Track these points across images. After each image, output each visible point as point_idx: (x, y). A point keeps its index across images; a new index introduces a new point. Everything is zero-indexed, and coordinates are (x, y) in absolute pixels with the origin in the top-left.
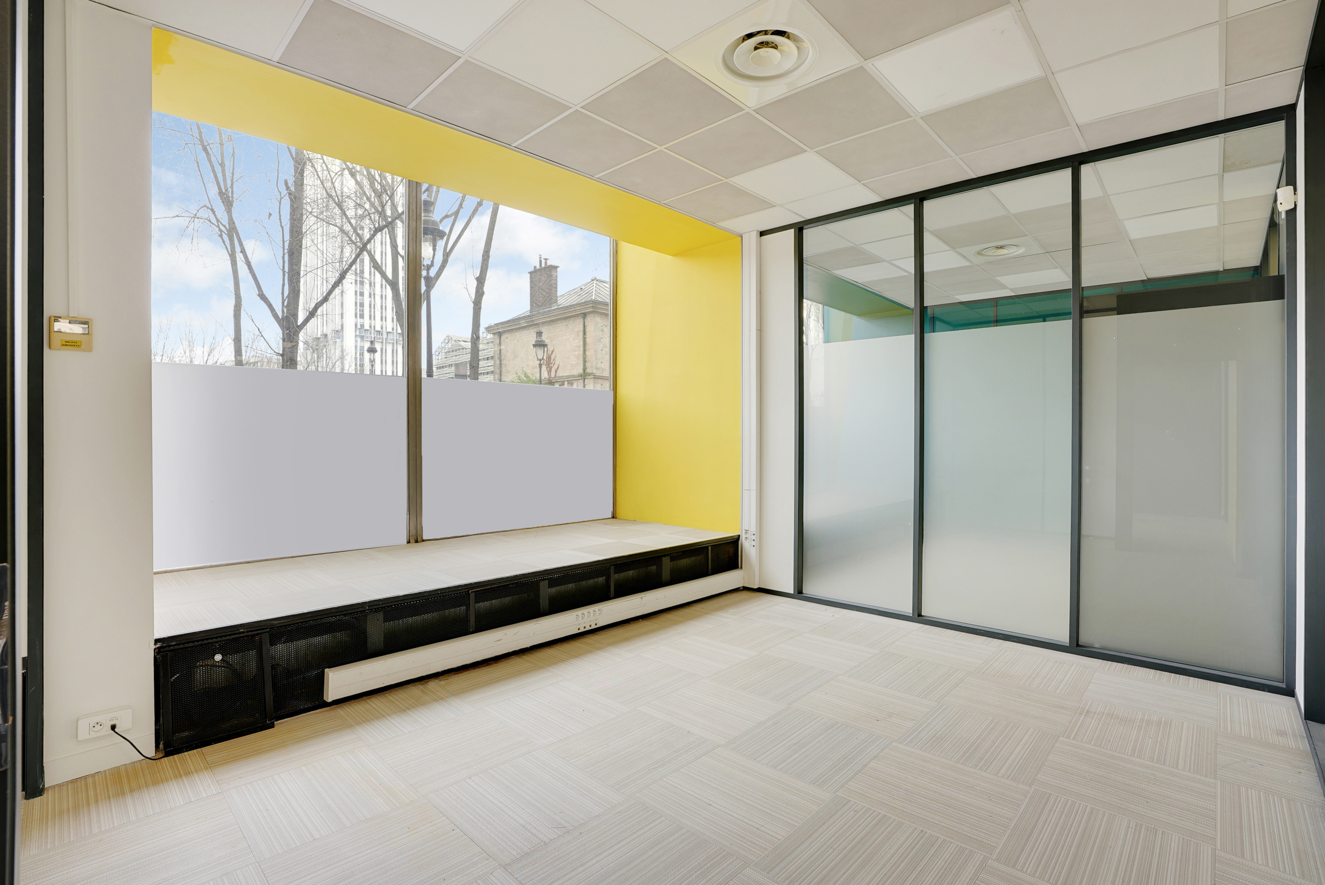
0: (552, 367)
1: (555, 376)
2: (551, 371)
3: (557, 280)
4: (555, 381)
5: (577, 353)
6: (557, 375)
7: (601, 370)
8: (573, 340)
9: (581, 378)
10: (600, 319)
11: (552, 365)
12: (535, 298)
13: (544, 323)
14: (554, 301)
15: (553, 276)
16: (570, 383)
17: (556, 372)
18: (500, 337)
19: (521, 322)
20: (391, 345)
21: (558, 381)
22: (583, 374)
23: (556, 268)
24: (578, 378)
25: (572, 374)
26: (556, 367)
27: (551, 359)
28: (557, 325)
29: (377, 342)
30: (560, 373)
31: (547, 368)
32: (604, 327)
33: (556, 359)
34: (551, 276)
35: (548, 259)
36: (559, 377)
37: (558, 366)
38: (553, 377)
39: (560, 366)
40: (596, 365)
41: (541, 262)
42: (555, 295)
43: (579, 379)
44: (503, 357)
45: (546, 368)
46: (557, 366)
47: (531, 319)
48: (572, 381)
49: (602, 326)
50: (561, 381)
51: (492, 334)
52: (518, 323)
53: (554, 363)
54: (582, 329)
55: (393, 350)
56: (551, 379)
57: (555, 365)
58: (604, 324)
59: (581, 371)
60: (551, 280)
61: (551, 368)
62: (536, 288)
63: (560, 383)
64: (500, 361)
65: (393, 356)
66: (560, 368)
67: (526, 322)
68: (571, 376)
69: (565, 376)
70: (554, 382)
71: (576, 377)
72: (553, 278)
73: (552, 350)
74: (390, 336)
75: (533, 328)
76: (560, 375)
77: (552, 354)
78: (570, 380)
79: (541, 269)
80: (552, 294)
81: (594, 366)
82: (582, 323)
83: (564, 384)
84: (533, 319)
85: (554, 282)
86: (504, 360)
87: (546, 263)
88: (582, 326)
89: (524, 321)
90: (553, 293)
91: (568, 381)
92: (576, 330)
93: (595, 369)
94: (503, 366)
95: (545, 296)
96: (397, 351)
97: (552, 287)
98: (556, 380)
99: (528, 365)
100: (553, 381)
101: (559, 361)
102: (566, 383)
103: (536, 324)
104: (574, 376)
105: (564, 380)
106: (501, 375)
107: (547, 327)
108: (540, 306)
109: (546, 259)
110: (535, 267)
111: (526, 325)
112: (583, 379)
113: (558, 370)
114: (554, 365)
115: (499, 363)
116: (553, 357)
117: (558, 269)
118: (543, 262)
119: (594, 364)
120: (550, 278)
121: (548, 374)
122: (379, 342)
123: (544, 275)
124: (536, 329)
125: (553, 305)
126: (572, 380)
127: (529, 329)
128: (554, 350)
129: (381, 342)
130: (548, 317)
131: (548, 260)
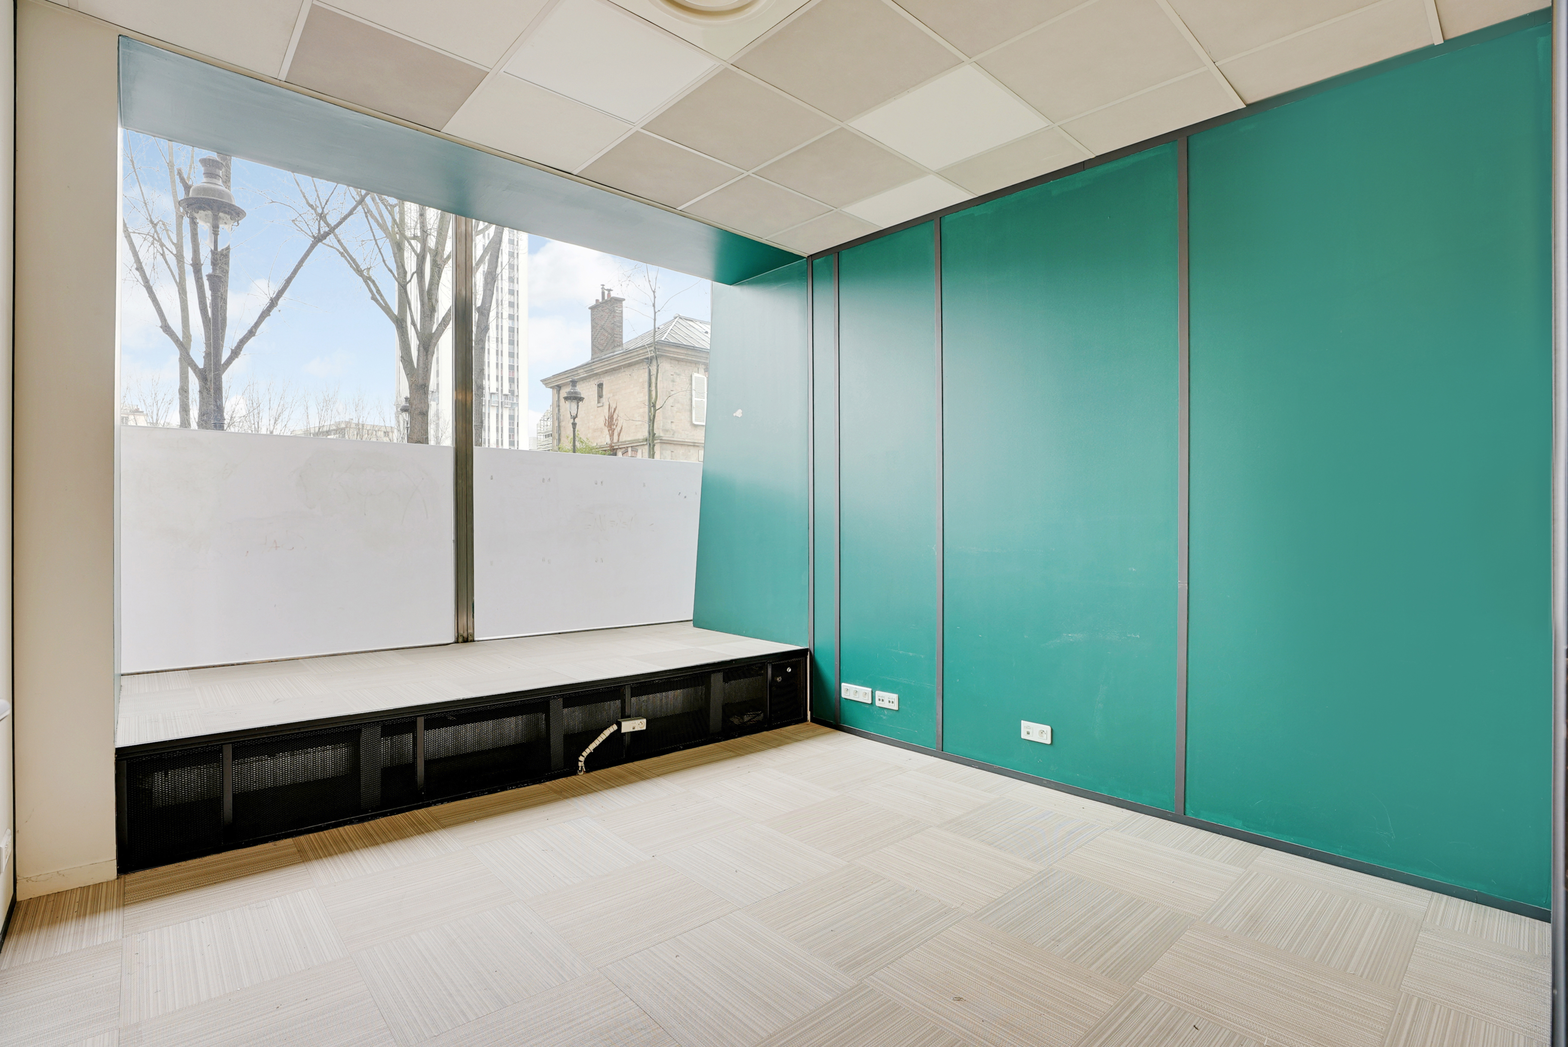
0: (614, 429)
1: (618, 441)
2: (613, 434)
3: (622, 317)
4: (617, 447)
5: (641, 410)
6: (620, 440)
7: (672, 433)
8: (638, 393)
9: (645, 443)
10: (669, 365)
11: (615, 426)
12: (596, 340)
13: (606, 372)
14: (619, 344)
15: (617, 311)
16: (634, 449)
17: (619, 435)
18: (559, 391)
19: (579, 372)
20: (495, 409)
21: (620, 447)
22: (648, 438)
23: (620, 301)
24: (642, 443)
25: (636, 438)
26: (618, 429)
27: (613, 418)
28: (620, 375)
29: (492, 406)
30: (625, 437)
31: (609, 431)
32: (675, 376)
33: (619, 418)
34: (614, 311)
35: (612, 290)
36: (622, 442)
37: (622, 428)
38: (616, 443)
39: (623, 427)
40: (663, 426)
41: (603, 294)
42: (620, 336)
43: (643, 445)
44: (562, 418)
45: (607, 431)
46: (620, 429)
47: (590, 368)
48: (637, 448)
49: (672, 375)
50: (624, 448)
51: (551, 388)
52: (576, 373)
53: (617, 423)
54: (647, 378)
55: (497, 415)
56: (613, 445)
57: (618, 427)
58: (675, 373)
59: (646, 434)
60: (614, 317)
61: (613, 431)
62: (597, 328)
63: (624, 450)
64: (559, 423)
65: (497, 421)
66: (623, 430)
67: (585, 371)
68: (634, 440)
69: (628, 441)
70: (617, 449)
71: (640, 442)
72: (617, 314)
73: (615, 407)
74: (494, 398)
75: (594, 380)
76: (624, 440)
77: (614, 412)
78: (634, 446)
79: (605, 302)
80: (615, 335)
81: (661, 427)
82: (647, 370)
83: (628, 451)
84: (593, 367)
85: (618, 319)
86: (563, 421)
87: (609, 295)
88: (647, 375)
89: (582, 371)
90: (616, 333)
91: (631, 447)
92: (641, 380)
93: (663, 430)
94: (562, 429)
95: (607, 338)
96: (502, 415)
97: (616, 326)
98: (619, 445)
99: (589, 427)
100: (615, 448)
101: (622, 421)
102: (630, 449)
103: (596, 374)
104: (638, 441)
105: (627, 446)
106: (559, 440)
107: (609, 378)
108: (602, 351)
109: (609, 290)
110: (597, 301)
111: (586, 375)
112: (648, 444)
113: (621, 434)
114: (616, 426)
115: (557, 425)
116: (615, 417)
117: (623, 302)
118: (606, 292)
119: (661, 425)
120: (612, 315)
121: (611, 439)
122: (494, 406)
123: (606, 311)
124: (598, 380)
125: (617, 349)
126: (636, 446)
127: (590, 381)
128: (616, 407)
129: (497, 406)
130: (609, 364)
131: (611, 292)
